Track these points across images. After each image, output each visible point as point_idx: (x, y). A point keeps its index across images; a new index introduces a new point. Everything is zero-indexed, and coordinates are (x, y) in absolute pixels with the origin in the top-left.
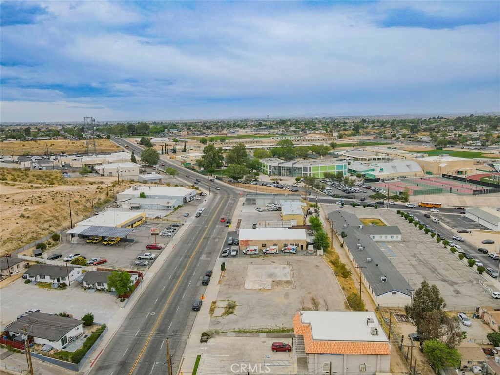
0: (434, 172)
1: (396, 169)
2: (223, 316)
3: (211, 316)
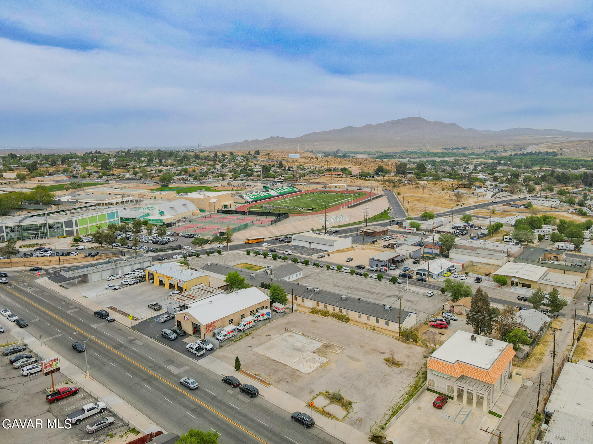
0: (207, 210)
1: (176, 210)
2: (350, 411)
3: (337, 419)
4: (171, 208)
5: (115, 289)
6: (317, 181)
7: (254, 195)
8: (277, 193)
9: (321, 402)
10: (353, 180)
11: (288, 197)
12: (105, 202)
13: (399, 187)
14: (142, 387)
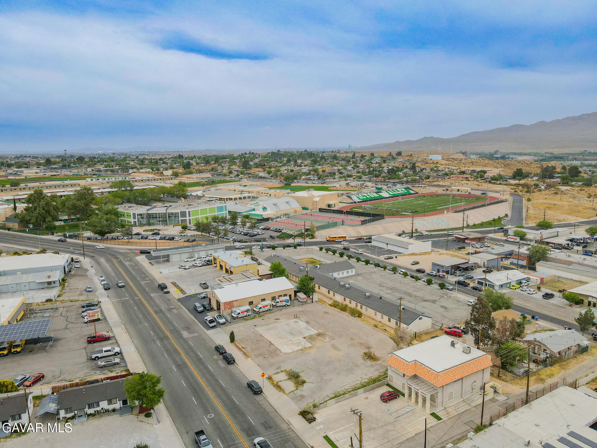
0: (310, 208)
1: (278, 207)
2: (299, 388)
3: (284, 393)
4: (274, 204)
5: (185, 269)
6: (441, 183)
7: (363, 196)
8: (390, 194)
9: (281, 377)
10: (480, 184)
11: (400, 199)
12: (225, 197)
13: (533, 192)
14: (155, 343)
